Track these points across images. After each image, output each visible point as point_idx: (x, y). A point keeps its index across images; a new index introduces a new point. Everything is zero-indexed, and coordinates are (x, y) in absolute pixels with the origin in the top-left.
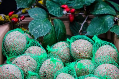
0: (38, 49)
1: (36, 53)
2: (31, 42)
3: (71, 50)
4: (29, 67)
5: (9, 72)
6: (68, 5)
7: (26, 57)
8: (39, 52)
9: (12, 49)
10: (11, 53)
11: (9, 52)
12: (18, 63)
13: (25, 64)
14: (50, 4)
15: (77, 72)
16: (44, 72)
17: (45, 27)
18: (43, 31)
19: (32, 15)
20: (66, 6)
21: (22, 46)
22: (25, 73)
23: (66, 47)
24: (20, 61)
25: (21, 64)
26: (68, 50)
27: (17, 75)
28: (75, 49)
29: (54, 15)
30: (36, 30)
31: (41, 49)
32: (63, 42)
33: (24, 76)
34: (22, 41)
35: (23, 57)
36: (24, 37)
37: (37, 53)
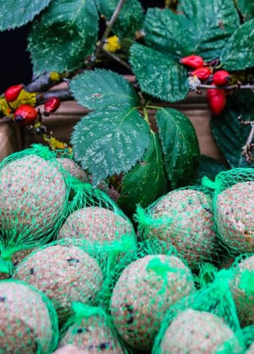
0: (103, 217)
1: (100, 233)
2: (80, 193)
3: (215, 218)
4: (74, 286)
5: (6, 315)
6: (206, 55)
7: (64, 253)
8: (108, 229)
9: (16, 222)
10: (14, 236)
11: (7, 232)
12: (39, 275)
13: (62, 277)
14: (145, 56)
15: (240, 302)
16: (127, 306)
17: (128, 139)
18: (121, 155)
19: (83, 95)
20: (197, 60)
21: (51, 209)
22: (62, 308)
23: (200, 209)
24: (45, 266)
25: (48, 276)
26: (207, 219)
27: (35, 323)
28: (232, 218)
29: (158, 95)
30: (98, 151)
31: (116, 218)
32: (190, 191)
33: (59, 319)
34: (51, 192)
35: (56, 252)
36: (57, 176)
37: (103, 232)
